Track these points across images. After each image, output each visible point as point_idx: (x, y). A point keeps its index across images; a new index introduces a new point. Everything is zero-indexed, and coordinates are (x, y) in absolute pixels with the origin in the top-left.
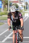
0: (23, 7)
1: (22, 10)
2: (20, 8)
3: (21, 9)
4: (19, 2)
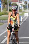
0: (22, 6)
2: (19, 7)
3: (21, 8)
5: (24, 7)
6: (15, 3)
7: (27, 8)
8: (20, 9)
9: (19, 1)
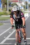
4: (19, 1)
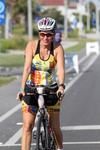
0: (78, 20)
1: (77, 30)
3: (73, 27)
5: (85, 24)
6: (54, 9)
7: (95, 27)
8: (70, 30)
9: (68, 3)
